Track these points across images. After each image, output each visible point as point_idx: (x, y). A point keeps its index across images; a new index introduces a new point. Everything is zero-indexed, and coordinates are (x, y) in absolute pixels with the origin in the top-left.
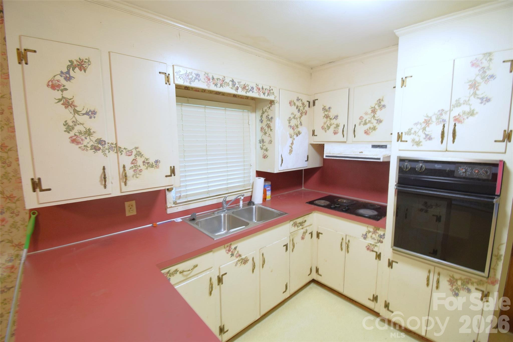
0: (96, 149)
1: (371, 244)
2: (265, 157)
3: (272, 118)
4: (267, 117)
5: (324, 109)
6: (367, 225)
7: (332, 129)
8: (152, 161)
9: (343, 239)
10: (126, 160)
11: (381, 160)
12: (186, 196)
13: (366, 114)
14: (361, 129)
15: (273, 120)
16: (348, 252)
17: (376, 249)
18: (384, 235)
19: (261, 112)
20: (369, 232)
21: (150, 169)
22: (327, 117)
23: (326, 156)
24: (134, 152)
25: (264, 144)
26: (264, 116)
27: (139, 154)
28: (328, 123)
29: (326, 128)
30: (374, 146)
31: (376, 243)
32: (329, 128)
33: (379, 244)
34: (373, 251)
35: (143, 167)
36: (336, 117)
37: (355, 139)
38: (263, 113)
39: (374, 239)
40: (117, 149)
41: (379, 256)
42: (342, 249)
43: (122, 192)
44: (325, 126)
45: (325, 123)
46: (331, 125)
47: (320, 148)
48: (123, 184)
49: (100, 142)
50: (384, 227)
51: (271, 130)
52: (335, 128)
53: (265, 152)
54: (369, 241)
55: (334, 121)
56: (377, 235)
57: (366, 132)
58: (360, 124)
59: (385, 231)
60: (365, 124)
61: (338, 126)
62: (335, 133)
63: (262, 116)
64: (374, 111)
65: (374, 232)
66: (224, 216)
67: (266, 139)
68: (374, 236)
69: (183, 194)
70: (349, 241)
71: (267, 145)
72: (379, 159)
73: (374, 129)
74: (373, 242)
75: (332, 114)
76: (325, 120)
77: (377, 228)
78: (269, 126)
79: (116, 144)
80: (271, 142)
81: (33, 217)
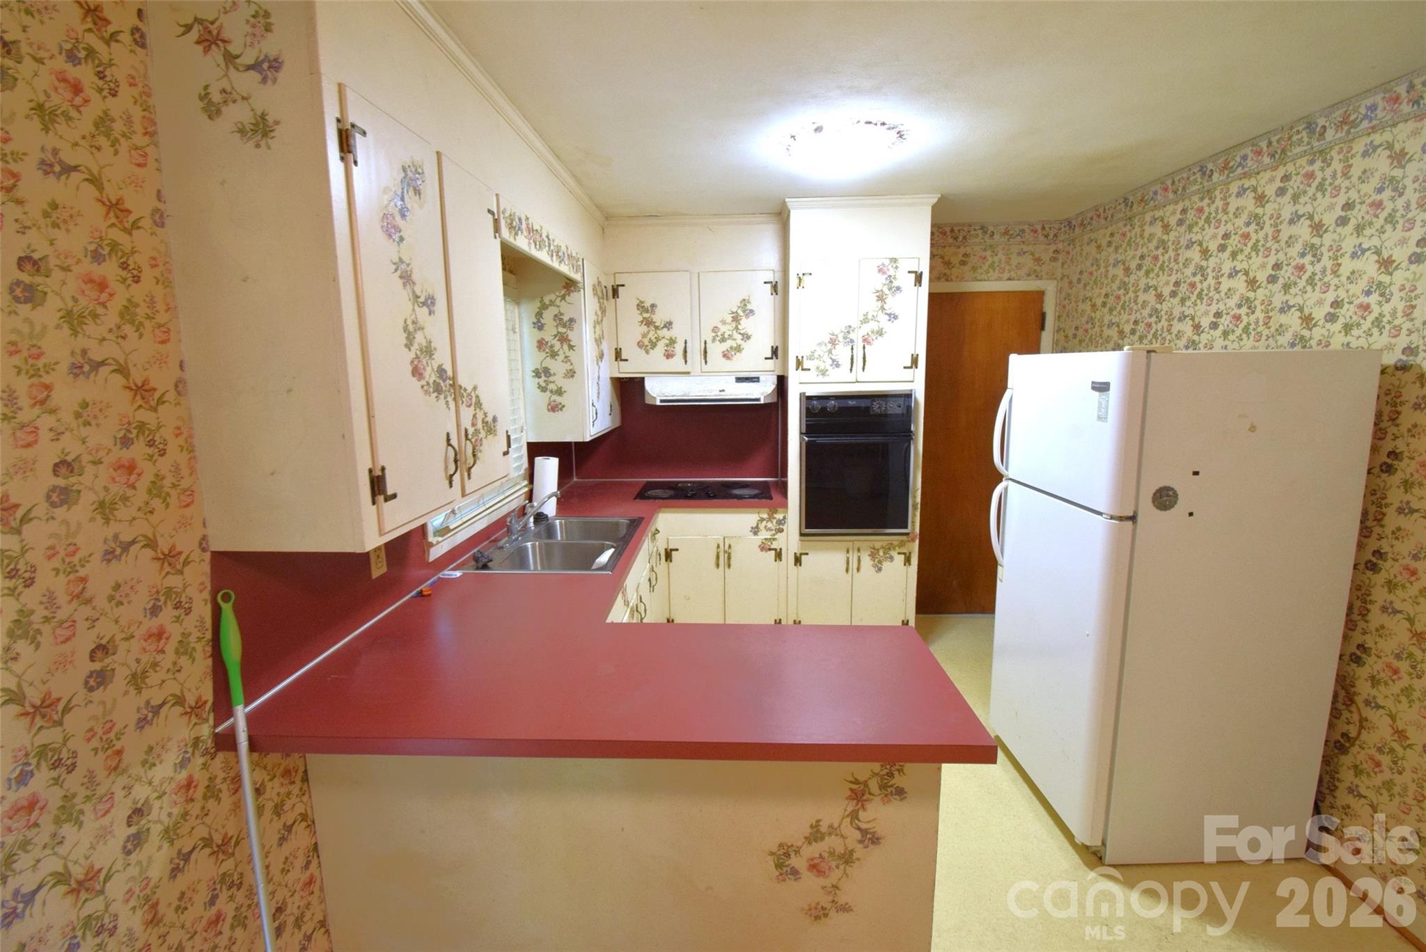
0: (438, 390)
1: (766, 539)
2: (554, 408)
3: (572, 320)
4: (558, 317)
5: (641, 307)
6: (757, 510)
7: (661, 348)
8: (490, 417)
9: (718, 546)
10: (466, 416)
11: (762, 402)
13: (724, 322)
14: (716, 350)
15: (575, 326)
16: (729, 566)
17: (775, 545)
18: (784, 518)
19: (539, 305)
20: (762, 520)
21: (489, 439)
22: (648, 323)
23: (662, 401)
24: (474, 398)
25: (551, 379)
26: (548, 316)
27: (478, 404)
28: (652, 335)
29: (647, 346)
30: (739, 380)
31: (774, 535)
32: (654, 345)
33: (778, 536)
34: (770, 549)
35: (483, 434)
36: (668, 325)
37: (705, 368)
38: (544, 307)
39: (770, 529)
40: (456, 390)
41: (779, 555)
42: (718, 565)
44: (646, 342)
45: (644, 336)
46: (658, 339)
47: (618, 386)
48: (466, 476)
49: (441, 372)
50: (785, 505)
51: (571, 347)
52: (667, 346)
53: (554, 397)
54: (764, 535)
55: (664, 332)
56: (775, 521)
57: (726, 356)
58: (714, 340)
59: (787, 512)
60: (723, 340)
61: (672, 342)
62: (669, 356)
63: (539, 315)
64: (736, 319)
65: (770, 519)
67: (557, 367)
68: (769, 525)
70: (730, 546)
71: (559, 380)
72: (758, 400)
73: (738, 349)
74: (768, 535)
75: (659, 318)
76: (644, 329)
77: (773, 511)
78: (564, 339)
79: (454, 377)
80: (571, 374)
81: (227, 609)
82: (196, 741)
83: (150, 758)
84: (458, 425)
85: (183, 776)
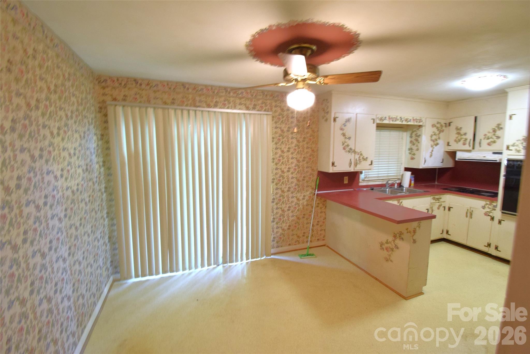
0: (349, 152)
1: (487, 211)
2: (412, 159)
3: (420, 135)
4: (416, 135)
5: (457, 129)
6: (486, 200)
7: (462, 142)
8: (365, 157)
9: (468, 210)
10: (357, 157)
11: (498, 162)
12: (369, 177)
13: (489, 132)
14: (485, 142)
15: (420, 137)
16: (471, 218)
17: (491, 214)
18: (497, 205)
19: (411, 131)
20: (487, 204)
21: (364, 161)
22: (459, 133)
23: (458, 159)
24: (360, 154)
25: (412, 151)
26: (414, 135)
27: (361, 154)
28: (459, 138)
29: (457, 141)
30: (494, 153)
31: (491, 211)
32: (459, 141)
33: (493, 211)
34: (489, 216)
35: (362, 160)
36: (465, 134)
37: (481, 149)
38: (413, 132)
39: (490, 208)
40: (355, 152)
41: (492, 219)
42: (467, 216)
43: (354, 170)
44: (457, 140)
45: (457, 138)
46: (461, 139)
47: (453, 154)
48: (355, 167)
49: (351, 149)
50: (497, 200)
51: (419, 142)
52: (464, 141)
53: (413, 156)
54: (487, 210)
55: (464, 137)
56: (492, 205)
57: (489, 144)
58: (484, 139)
59: (497, 203)
60: (488, 139)
61: (466, 139)
62: (464, 144)
63: (411, 134)
64: (494, 131)
65: (490, 204)
66: (389, 190)
67: (414, 148)
68: (490, 207)
69: (367, 176)
70: (472, 211)
71: (414, 151)
72: (496, 161)
73: (494, 142)
74: (489, 210)
75: (462, 132)
76: (457, 136)
77: (492, 201)
78: (417, 140)
79: (355, 150)
80: (418, 150)
81: (318, 178)
82: (312, 192)
83: (307, 191)
84: (354, 158)
85: (310, 195)
